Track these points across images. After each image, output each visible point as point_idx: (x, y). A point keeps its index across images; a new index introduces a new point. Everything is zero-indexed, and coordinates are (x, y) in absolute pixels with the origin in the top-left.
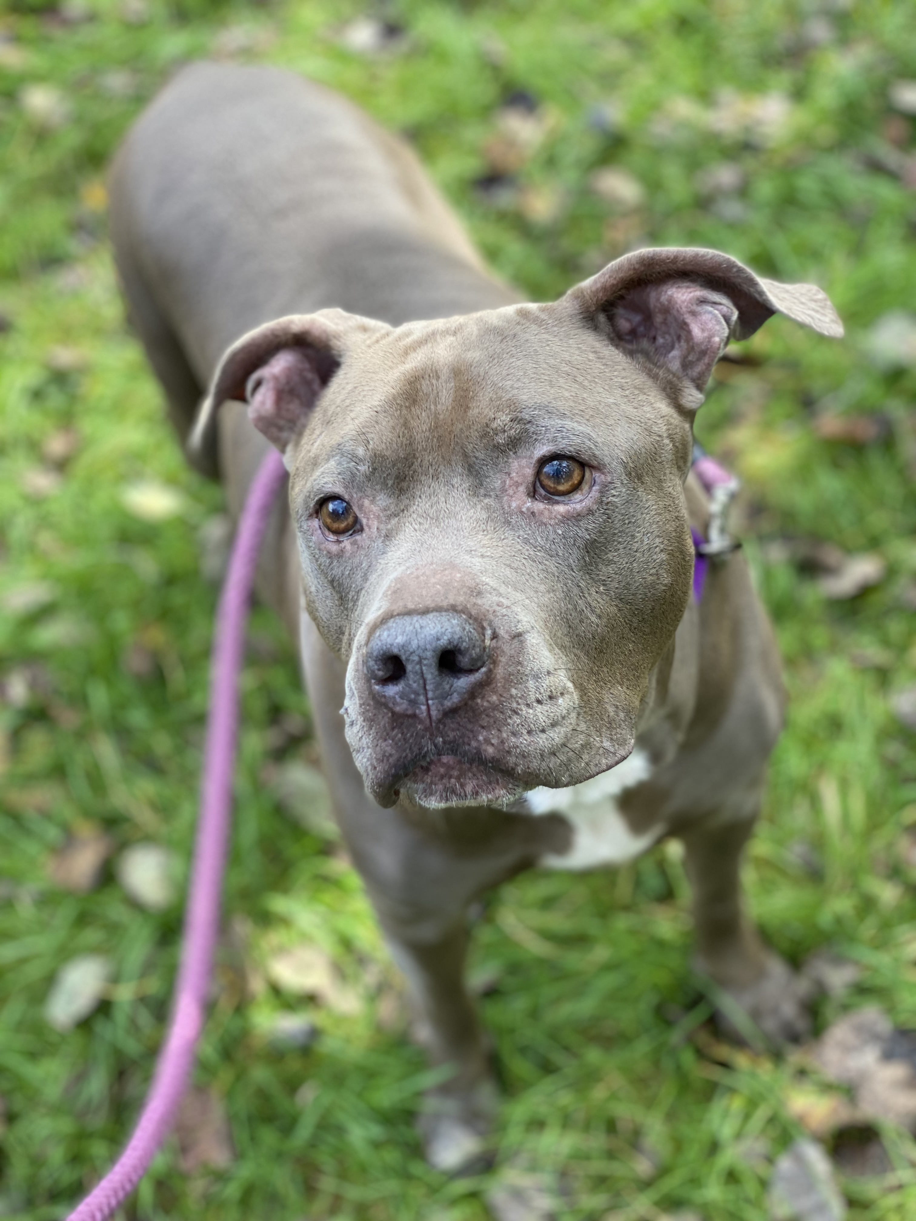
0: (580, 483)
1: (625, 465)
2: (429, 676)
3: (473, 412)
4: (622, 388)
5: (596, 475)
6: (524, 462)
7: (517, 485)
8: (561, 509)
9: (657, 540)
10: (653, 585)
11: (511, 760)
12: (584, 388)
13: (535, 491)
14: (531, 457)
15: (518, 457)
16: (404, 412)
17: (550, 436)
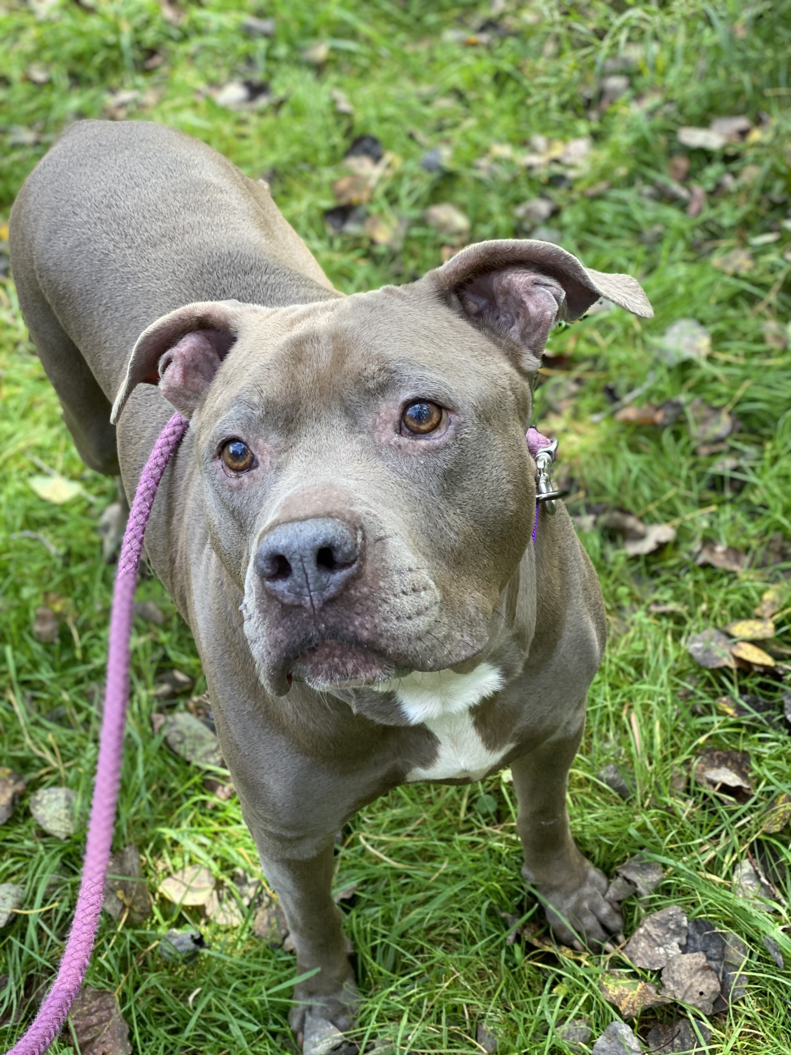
0: (438, 423)
1: (475, 408)
2: (309, 572)
3: (348, 365)
4: (471, 349)
5: (452, 416)
6: (391, 404)
7: (386, 422)
8: (423, 443)
9: (504, 473)
10: (501, 511)
11: (383, 642)
12: (440, 347)
13: (401, 429)
14: (396, 400)
15: (385, 400)
16: (292, 368)
17: (412, 383)
